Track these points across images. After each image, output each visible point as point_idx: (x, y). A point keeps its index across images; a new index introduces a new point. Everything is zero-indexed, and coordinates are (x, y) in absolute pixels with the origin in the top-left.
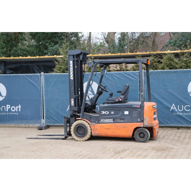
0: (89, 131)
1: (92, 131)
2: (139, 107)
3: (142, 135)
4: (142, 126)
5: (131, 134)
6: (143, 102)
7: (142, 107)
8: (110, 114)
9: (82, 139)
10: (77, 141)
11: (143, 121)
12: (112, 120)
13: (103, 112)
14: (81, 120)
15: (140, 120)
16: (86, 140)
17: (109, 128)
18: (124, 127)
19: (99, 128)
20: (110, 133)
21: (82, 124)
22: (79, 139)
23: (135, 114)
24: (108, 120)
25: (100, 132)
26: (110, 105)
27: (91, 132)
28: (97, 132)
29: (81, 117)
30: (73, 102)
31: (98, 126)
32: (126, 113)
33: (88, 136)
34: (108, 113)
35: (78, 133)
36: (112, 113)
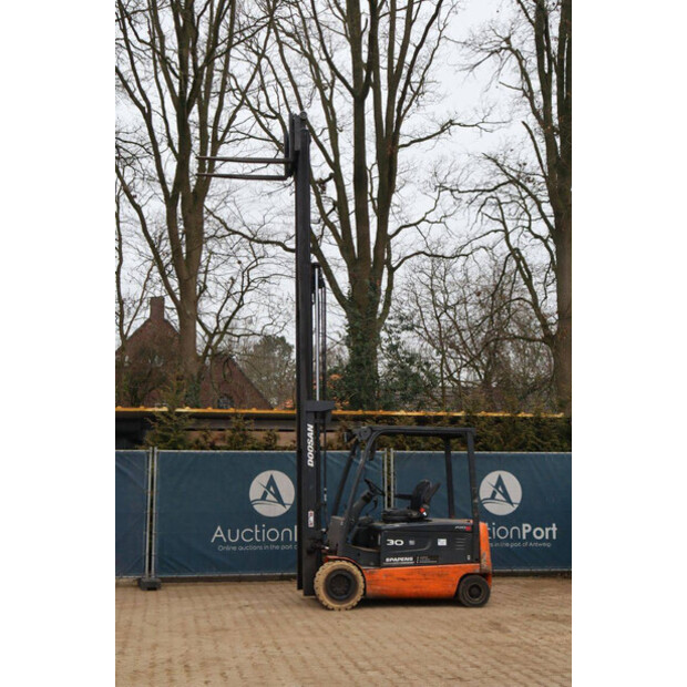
0: (361, 585)
1: (368, 587)
2: (470, 529)
3: (475, 591)
4: (478, 571)
5: (455, 589)
6: (477, 521)
7: (475, 530)
8: (406, 545)
9: (344, 606)
10: (333, 609)
11: (478, 560)
12: (411, 559)
13: (392, 542)
14: (341, 560)
15: (472, 557)
16: (353, 608)
17: (405, 577)
18: (439, 575)
19: (384, 578)
20: (408, 589)
21: (345, 570)
22: (338, 606)
23: (461, 544)
24: (402, 559)
25: (385, 588)
26: (405, 524)
27: (365, 589)
28: (379, 588)
29: (339, 552)
30: (311, 519)
31: (381, 573)
32: (442, 542)
33: (358, 597)
34: (402, 543)
35: (334, 593)
36: (412, 542)
